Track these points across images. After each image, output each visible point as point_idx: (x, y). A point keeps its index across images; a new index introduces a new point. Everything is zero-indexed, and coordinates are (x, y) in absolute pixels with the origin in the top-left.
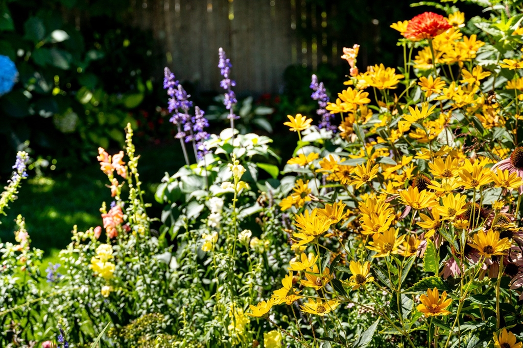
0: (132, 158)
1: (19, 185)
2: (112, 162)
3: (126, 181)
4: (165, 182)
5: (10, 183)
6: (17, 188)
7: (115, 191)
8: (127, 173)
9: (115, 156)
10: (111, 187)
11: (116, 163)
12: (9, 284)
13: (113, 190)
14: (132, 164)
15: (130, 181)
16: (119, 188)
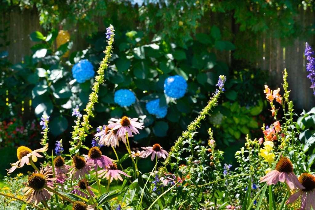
0: (286, 91)
1: (219, 96)
2: (273, 94)
3: (281, 107)
4: (303, 115)
5: (213, 95)
6: (218, 98)
7: (274, 113)
8: (283, 102)
9: (275, 91)
10: (272, 110)
11: (275, 95)
12: (203, 170)
13: (273, 112)
14: (286, 95)
15: (284, 107)
16: (276, 112)
